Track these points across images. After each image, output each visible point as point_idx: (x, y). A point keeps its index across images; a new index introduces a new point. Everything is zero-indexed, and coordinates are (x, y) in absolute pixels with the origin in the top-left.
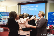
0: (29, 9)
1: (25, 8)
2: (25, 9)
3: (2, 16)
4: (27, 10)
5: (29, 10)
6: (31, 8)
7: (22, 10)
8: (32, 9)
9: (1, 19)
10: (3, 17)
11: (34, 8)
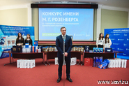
0: (60, 19)
1: (49, 16)
2: (51, 19)
3: (5, 34)
4: (54, 22)
5: (60, 22)
6: (65, 17)
8: (66, 20)
9: (2, 43)
10: (7, 36)
11: (71, 17)
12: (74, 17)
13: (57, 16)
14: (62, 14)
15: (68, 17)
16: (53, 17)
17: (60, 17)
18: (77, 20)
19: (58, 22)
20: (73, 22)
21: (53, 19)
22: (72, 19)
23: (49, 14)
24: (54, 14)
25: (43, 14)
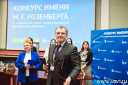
0: (40, 17)
2: (25, 17)
4: (30, 20)
5: (39, 20)
7: (13, 17)
8: (49, 16)
13: (34, 12)
14: (43, 8)
15: (52, 11)
16: (29, 12)
17: (40, 12)
18: (66, 16)
19: (35, 21)
20: (59, 20)
21: (29, 16)
22: (59, 15)
23: (22, 8)
24: (30, 8)
25: (15, 8)
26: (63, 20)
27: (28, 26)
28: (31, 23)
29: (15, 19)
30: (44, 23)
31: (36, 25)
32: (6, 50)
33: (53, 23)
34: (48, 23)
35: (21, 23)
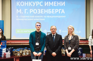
0: (41, 11)
7: (16, 11)
8: (49, 11)
11: (55, 8)
12: (59, 7)
13: (36, 7)
14: (43, 4)
15: (51, 7)
16: (31, 7)
17: (41, 8)
18: (63, 11)
19: (37, 15)
21: (31, 11)
22: (57, 11)
23: (25, 4)
24: (32, 4)
25: (18, 3)
26: (61, 14)
27: (31, 19)
28: (33, 17)
29: (19, 13)
30: (45, 17)
31: (38, 18)
32: (11, 40)
33: (52, 17)
34: (48, 17)
35: (24, 17)
